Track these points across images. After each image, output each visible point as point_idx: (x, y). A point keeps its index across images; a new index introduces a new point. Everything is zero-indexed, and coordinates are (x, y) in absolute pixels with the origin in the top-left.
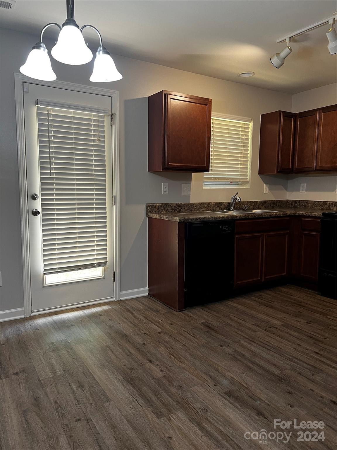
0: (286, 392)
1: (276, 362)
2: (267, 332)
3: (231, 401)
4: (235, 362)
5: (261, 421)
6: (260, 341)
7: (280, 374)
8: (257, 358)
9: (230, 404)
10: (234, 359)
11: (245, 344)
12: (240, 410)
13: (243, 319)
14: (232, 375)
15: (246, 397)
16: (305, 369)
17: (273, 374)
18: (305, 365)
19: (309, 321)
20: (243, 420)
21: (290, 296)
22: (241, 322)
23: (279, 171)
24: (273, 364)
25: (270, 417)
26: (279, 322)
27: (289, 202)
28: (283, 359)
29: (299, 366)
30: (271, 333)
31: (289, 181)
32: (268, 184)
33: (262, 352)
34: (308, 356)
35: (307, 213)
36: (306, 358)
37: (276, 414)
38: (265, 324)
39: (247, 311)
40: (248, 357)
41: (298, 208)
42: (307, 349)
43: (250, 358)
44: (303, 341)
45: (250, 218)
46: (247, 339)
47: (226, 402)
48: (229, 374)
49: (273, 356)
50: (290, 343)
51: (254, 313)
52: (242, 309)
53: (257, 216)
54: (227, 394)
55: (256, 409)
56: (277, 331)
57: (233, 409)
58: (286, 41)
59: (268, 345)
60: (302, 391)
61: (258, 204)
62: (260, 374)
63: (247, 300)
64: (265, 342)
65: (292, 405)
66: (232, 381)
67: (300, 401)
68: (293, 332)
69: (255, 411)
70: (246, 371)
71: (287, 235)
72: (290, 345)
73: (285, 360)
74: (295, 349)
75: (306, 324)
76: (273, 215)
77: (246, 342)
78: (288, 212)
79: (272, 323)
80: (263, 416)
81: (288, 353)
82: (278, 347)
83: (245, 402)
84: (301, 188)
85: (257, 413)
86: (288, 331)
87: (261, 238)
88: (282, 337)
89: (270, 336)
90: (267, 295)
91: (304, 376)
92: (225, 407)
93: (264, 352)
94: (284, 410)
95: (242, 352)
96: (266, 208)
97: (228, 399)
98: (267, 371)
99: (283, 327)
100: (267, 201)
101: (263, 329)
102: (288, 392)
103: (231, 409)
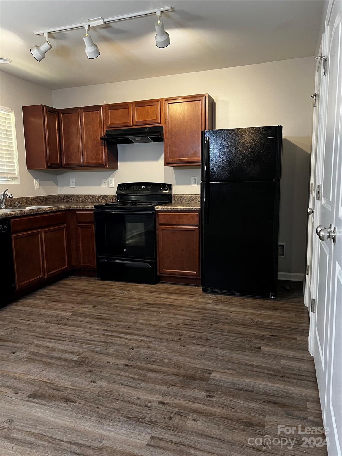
0: (87, 372)
1: (73, 350)
2: (59, 325)
3: (36, 401)
4: (33, 363)
5: (70, 407)
6: (54, 336)
7: (78, 359)
8: (54, 352)
9: (36, 405)
10: (31, 360)
11: (38, 342)
12: (48, 406)
13: (32, 319)
14: (32, 377)
15: (51, 392)
16: (99, 347)
17: (72, 361)
18: (98, 343)
19: (94, 305)
20: (53, 413)
21: (73, 287)
22: (31, 323)
23: (48, 166)
24: (70, 352)
25: (77, 399)
26: (68, 313)
27: (61, 197)
28: (79, 345)
29: (94, 346)
30: (63, 325)
31: (58, 176)
32: (38, 179)
33: (59, 344)
34: (99, 335)
35: (80, 207)
36: (98, 337)
37: (82, 394)
38: (56, 318)
39: (35, 311)
40: (45, 354)
41: (70, 202)
42: (98, 330)
43: (47, 354)
44: (93, 324)
45: (32, 214)
46: (40, 337)
47: (32, 404)
48: (29, 377)
49: (68, 345)
50: (82, 329)
51: (42, 311)
52: (29, 310)
53: (33, 212)
54: (31, 397)
55: (63, 398)
56: (69, 322)
57: (40, 408)
58: (45, 36)
59: (62, 337)
60: (100, 366)
61: (30, 200)
62: (60, 366)
63: (32, 300)
64: (59, 335)
65: (94, 381)
66: (32, 382)
67: (100, 375)
68: (83, 319)
69: (62, 400)
70: (46, 368)
71: (64, 229)
72: (83, 330)
73: (81, 345)
74: (87, 332)
75: (93, 308)
76: (48, 210)
77: (40, 340)
78: (63, 207)
79: (62, 316)
80: (71, 402)
81: (82, 338)
82: (72, 336)
83: (51, 396)
84: (71, 183)
85: (65, 401)
86: (79, 318)
87: (39, 234)
88: (73, 326)
89: (62, 329)
90: (51, 290)
91: (100, 353)
92: (31, 409)
93: (60, 344)
94: (89, 388)
95: (38, 352)
96: (39, 204)
97: (33, 401)
98: (66, 360)
99: (73, 317)
100: (39, 197)
101: (54, 324)
102: (89, 372)
103: (38, 408)
